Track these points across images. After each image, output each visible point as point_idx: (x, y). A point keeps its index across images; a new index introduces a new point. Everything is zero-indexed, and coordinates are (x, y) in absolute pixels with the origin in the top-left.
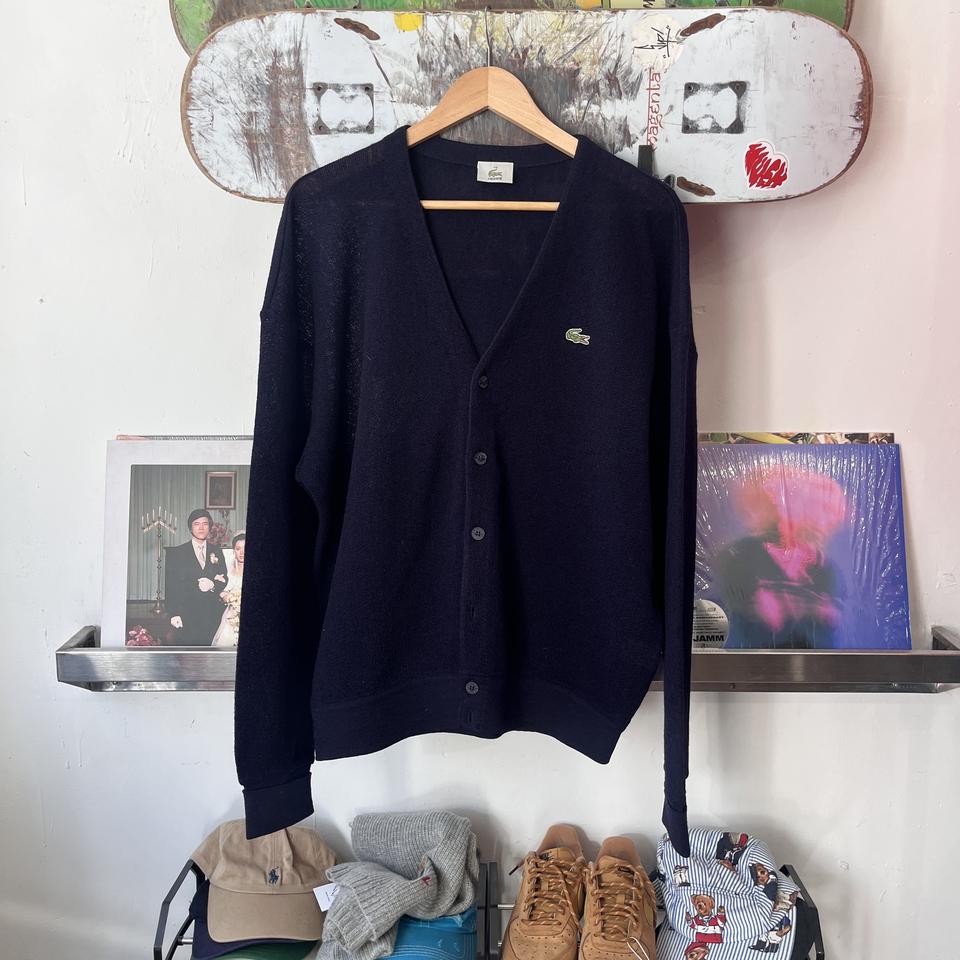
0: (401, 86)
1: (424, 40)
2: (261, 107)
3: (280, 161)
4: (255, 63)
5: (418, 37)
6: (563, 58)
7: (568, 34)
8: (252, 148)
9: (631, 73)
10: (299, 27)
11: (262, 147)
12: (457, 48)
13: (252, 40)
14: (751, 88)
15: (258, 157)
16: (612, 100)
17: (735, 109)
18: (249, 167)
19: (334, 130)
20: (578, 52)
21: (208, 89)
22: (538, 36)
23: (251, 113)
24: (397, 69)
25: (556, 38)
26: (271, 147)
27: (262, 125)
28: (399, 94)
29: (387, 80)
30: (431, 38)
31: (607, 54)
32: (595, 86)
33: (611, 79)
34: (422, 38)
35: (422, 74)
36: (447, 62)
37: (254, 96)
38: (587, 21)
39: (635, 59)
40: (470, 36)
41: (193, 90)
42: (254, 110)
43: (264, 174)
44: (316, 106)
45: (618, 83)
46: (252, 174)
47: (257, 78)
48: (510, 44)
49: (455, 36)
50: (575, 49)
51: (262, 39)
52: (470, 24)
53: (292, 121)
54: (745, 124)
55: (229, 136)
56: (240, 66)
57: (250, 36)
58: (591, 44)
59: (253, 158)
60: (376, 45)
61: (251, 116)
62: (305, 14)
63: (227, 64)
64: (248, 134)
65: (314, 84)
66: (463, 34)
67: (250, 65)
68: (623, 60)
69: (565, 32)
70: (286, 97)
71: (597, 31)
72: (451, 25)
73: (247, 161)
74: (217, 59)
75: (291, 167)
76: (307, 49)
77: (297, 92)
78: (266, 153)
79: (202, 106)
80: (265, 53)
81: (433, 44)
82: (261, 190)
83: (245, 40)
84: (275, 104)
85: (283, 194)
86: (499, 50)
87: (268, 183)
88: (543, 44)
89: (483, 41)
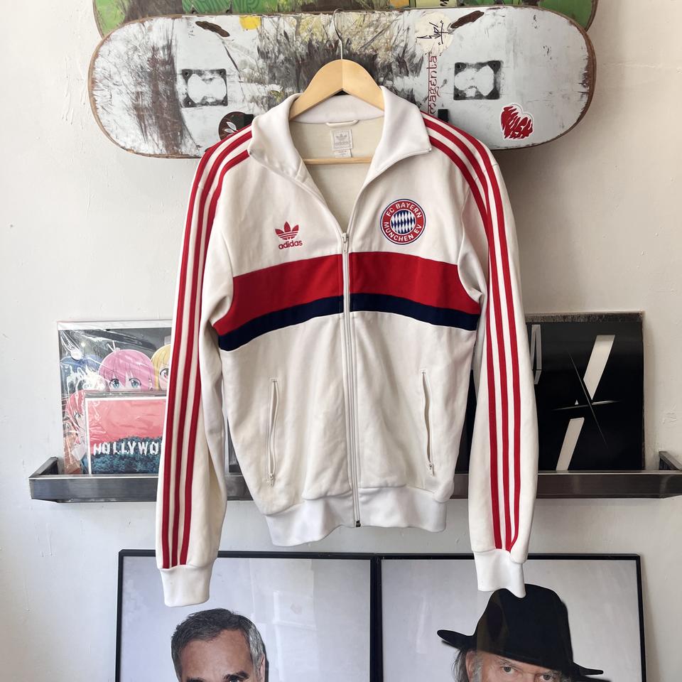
0: (246, 71)
1: (262, 36)
2: (145, 89)
3: (160, 127)
4: (139, 56)
5: (258, 34)
6: (365, 46)
7: (367, 29)
8: (140, 118)
9: (415, 56)
10: (170, 29)
11: (146, 117)
12: (286, 42)
13: (136, 39)
14: (504, 66)
15: (145, 125)
16: (402, 77)
17: (493, 82)
18: (139, 132)
19: (198, 103)
20: (376, 42)
21: (107, 75)
22: (345, 31)
23: (138, 92)
24: (243, 58)
25: (359, 32)
26: (153, 117)
27: (146, 101)
28: (245, 76)
29: (236, 66)
30: (267, 35)
31: (397, 43)
32: (389, 67)
33: (401, 61)
34: (260, 35)
35: (261, 61)
36: (279, 52)
37: (140, 80)
38: (382, 19)
39: (417, 46)
40: (296, 32)
41: (97, 76)
42: (140, 90)
43: (149, 137)
44: (184, 87)
45: (406, 64)
46: (141, 137)
47: (142, 67)
48: (325, 37)
49: (285, 33)
50: (373, 40)
51: (143, 38)
52: (295, 23)
53: (167, 97)
54: (501, 92)
55: (123, 109)
56: (129, 58)
57: (135, 36)
58: (385, 36)
59: (141, 125)
60: (227, 40)
61: (138, 94)
62: (174, 19)
63: (120, 57)
64: (136, 108)
65: (183, 71)
66: (290, 30)
67: (136, 57)
68: (409, 47)
69: (366, 27)
70: (162, 80)
71: (389, 27)
72: (281, 25)
73: (137, 127)
74: (112, 54)
75: (168, 131)
76: (176, 45)
77: (170, 76)
78: (150, 121)
79: (103, 88)
80: (146, 48)
81: (268, 39)
82: (147, 148)
83: (132, 39)
84: (156, 86)
85: (164, 151)
86: (317, 42)
87: (154, 144)
88: (350, 37)
89: (305, 35)
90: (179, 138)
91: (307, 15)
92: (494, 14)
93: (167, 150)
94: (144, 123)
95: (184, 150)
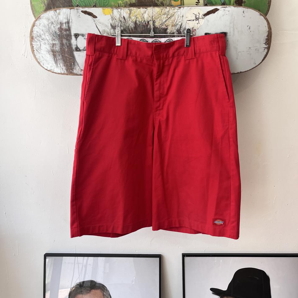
0: (105, 34)
1: (113, 18)
2: (57, 42)
3: (64, 60)
4: (54, 26)
5: (111, 17)
6: (162, 24)
7: (163, 16)
8: (55, 56)
10: (69, 14)
11: (57, 56)
12: (124, 21)
13: (53, 18)
14: (228, 34)
15: (57, 59)
18: (54, 62)
19: (82, 50)
20: (167, 22)
21: (39, 35)
23: (53, 44)
24: (103, 29)
25: (159, 17)
26: (61, 56)
27: (57, 48)
29: (100, 32)
30: (115, 18)
31: (177, 23)
33: (179, 31)
35: (112, 30)
36: (121, 26)
37: (54, 38)
38: (170, 11)
39: (187, 25)
40: (129, 17)
41: (34, 35)
42: (54, 43)
43: (59, 65)
44: (75, 42)
45: (181, 33)
46: (55, 65)
47: (55, 32)
48: (143, 19)
49: (124, 17)
51: (56, 18)
52: (129, 12)
53: (67, 46)
55: (47, 51)
56: (49, 27)
57: (52, 17)
58: (172, 19)
59: (54, 58)
60: (96, 20)
61: (54, 45)
62: (70, 9)
63: (45, 26)
64: (53, 51)
65: (75, 34)
66: (126, 16)
67: (52, 27)
68: (183, 25)
69: (163, 15)
70: (65, 38)
71: (173, 15)
72: (122, 13)
73: (53, 60)
74: (41, 25)
75: (68, 63)
76: (72, 22)
77: (69, 37)
78: (59, 58)
79: (37, 41)
80: (57, 23)
81: (116, 19)
82: (58, 70)
83: (50, 18)
84: (62, 41)
85: (66, 72)
86: (139, 22)
87: (60, 68)
88: (155, 19)
89: (133, 18)
90: (73, 66)
91: (135, 8)
92: (224, 10)
93: (67, 71)
94: (56, 58)
95: (75, 71)
